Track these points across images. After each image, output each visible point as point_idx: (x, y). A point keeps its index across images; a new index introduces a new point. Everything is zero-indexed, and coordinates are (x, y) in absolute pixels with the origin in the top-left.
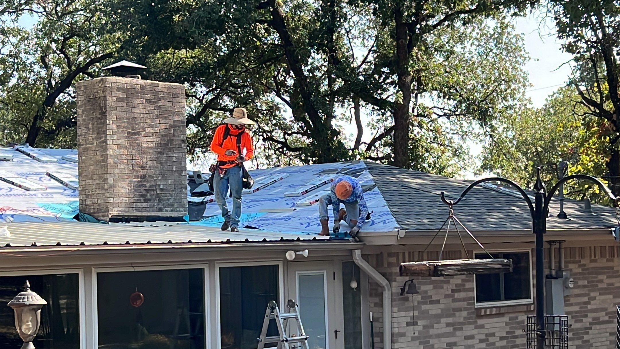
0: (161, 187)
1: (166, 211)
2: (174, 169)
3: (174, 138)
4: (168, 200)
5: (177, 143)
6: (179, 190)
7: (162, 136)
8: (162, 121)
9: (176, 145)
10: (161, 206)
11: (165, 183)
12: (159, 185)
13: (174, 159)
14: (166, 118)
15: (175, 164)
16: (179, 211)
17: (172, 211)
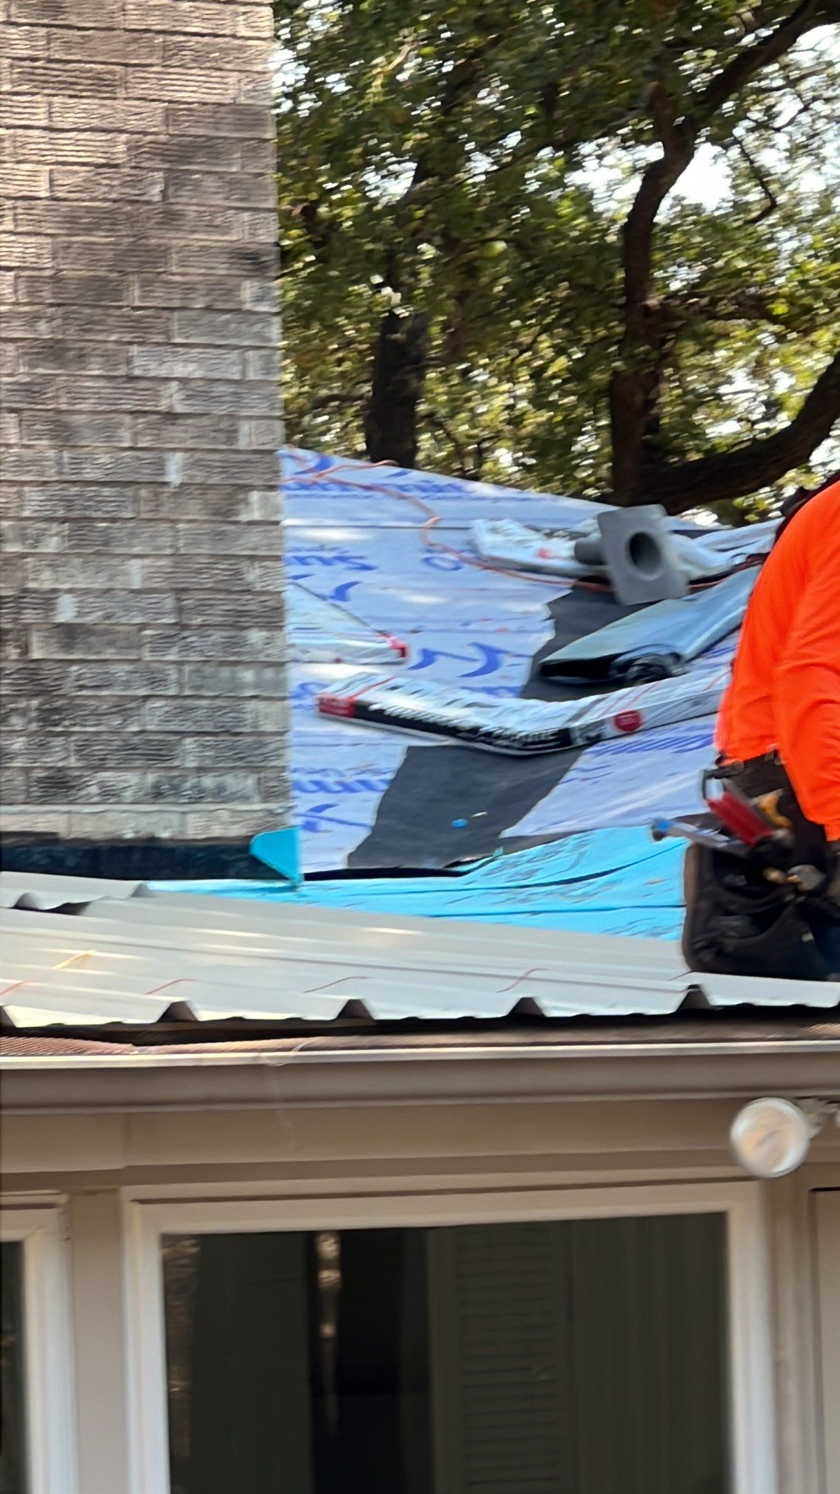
0: (66, 611)
1: (109, 794)
2: (174, 476)
3: (176, 240)
4: (123, 708)
5: (196, 272)
6: (218, 636)
7: (72, 222)
8: (74, 112)
9: (189, 288)
10: (61, 756)
11: (99, 583)
12: (48, 600)
13: (173, 399)
14: (102, 86)
15: (178, 434)
16: (220, 794)
17: (157, 794)
